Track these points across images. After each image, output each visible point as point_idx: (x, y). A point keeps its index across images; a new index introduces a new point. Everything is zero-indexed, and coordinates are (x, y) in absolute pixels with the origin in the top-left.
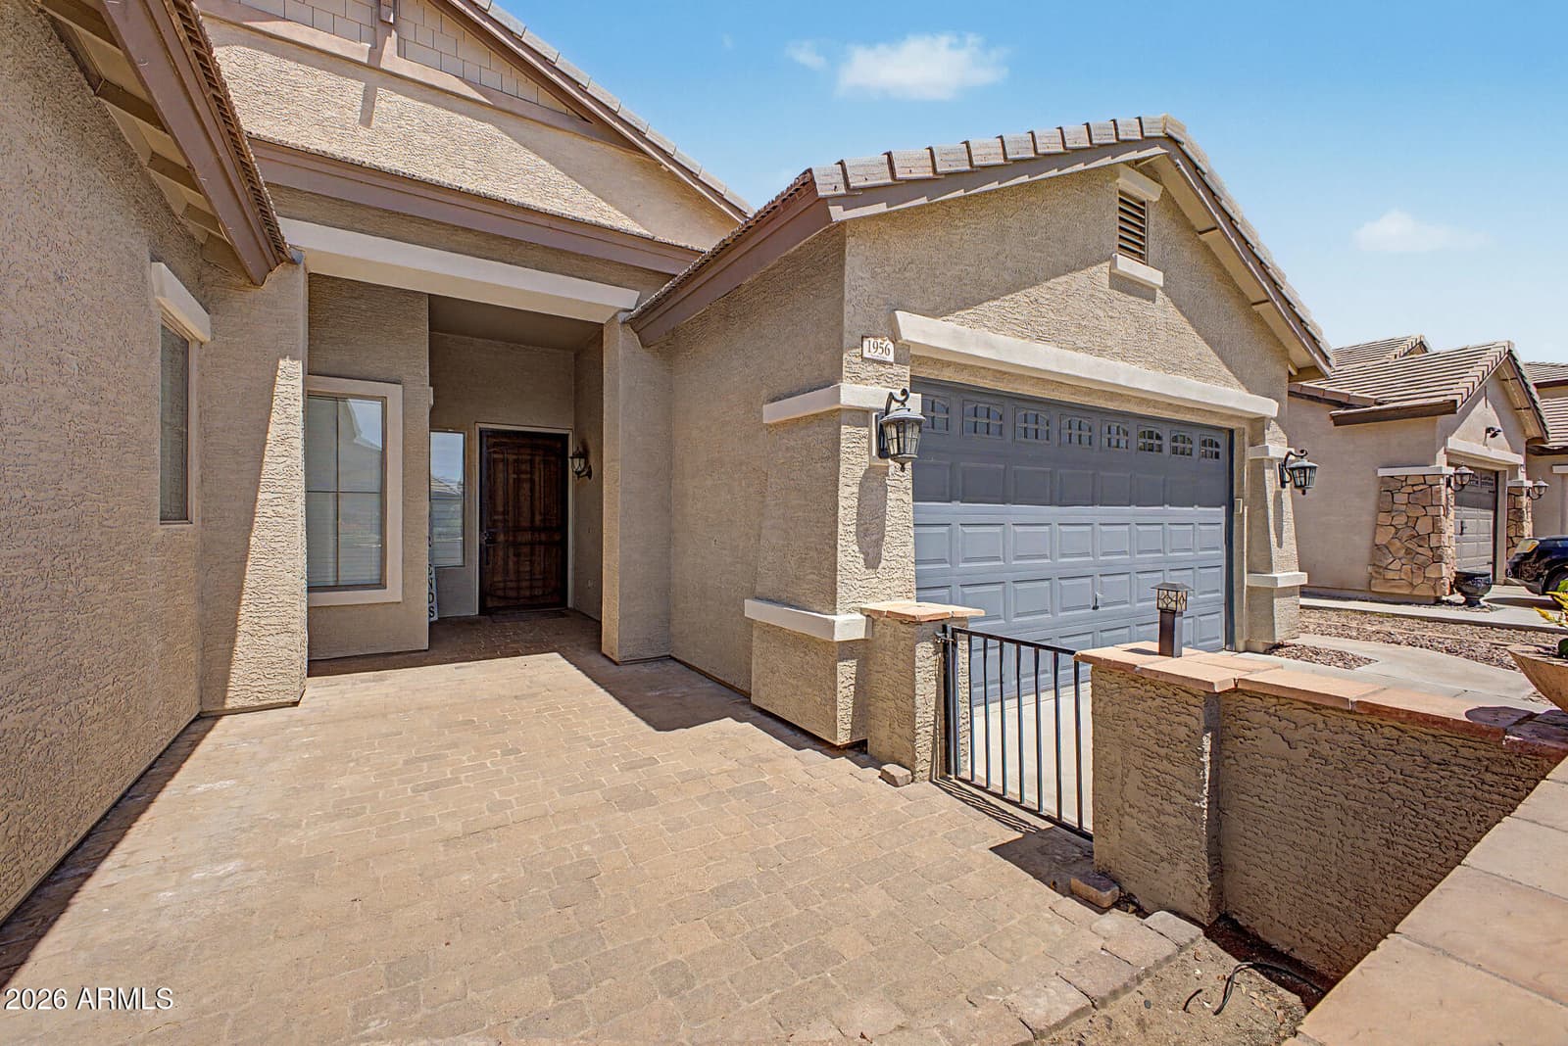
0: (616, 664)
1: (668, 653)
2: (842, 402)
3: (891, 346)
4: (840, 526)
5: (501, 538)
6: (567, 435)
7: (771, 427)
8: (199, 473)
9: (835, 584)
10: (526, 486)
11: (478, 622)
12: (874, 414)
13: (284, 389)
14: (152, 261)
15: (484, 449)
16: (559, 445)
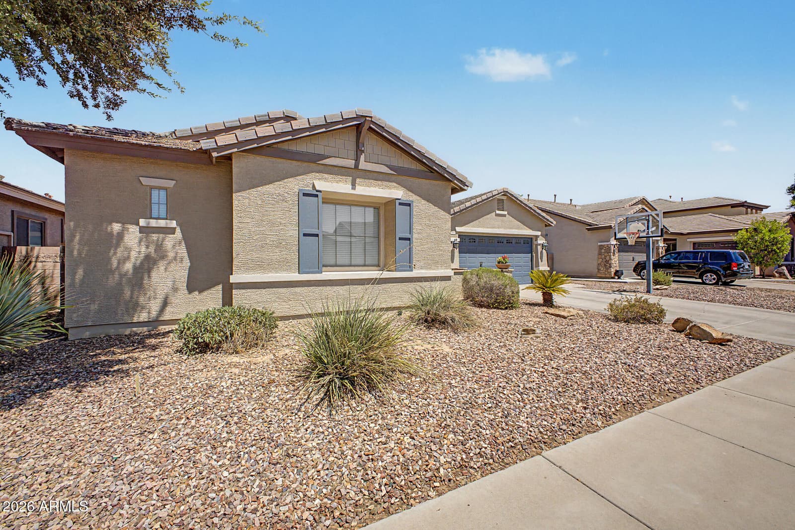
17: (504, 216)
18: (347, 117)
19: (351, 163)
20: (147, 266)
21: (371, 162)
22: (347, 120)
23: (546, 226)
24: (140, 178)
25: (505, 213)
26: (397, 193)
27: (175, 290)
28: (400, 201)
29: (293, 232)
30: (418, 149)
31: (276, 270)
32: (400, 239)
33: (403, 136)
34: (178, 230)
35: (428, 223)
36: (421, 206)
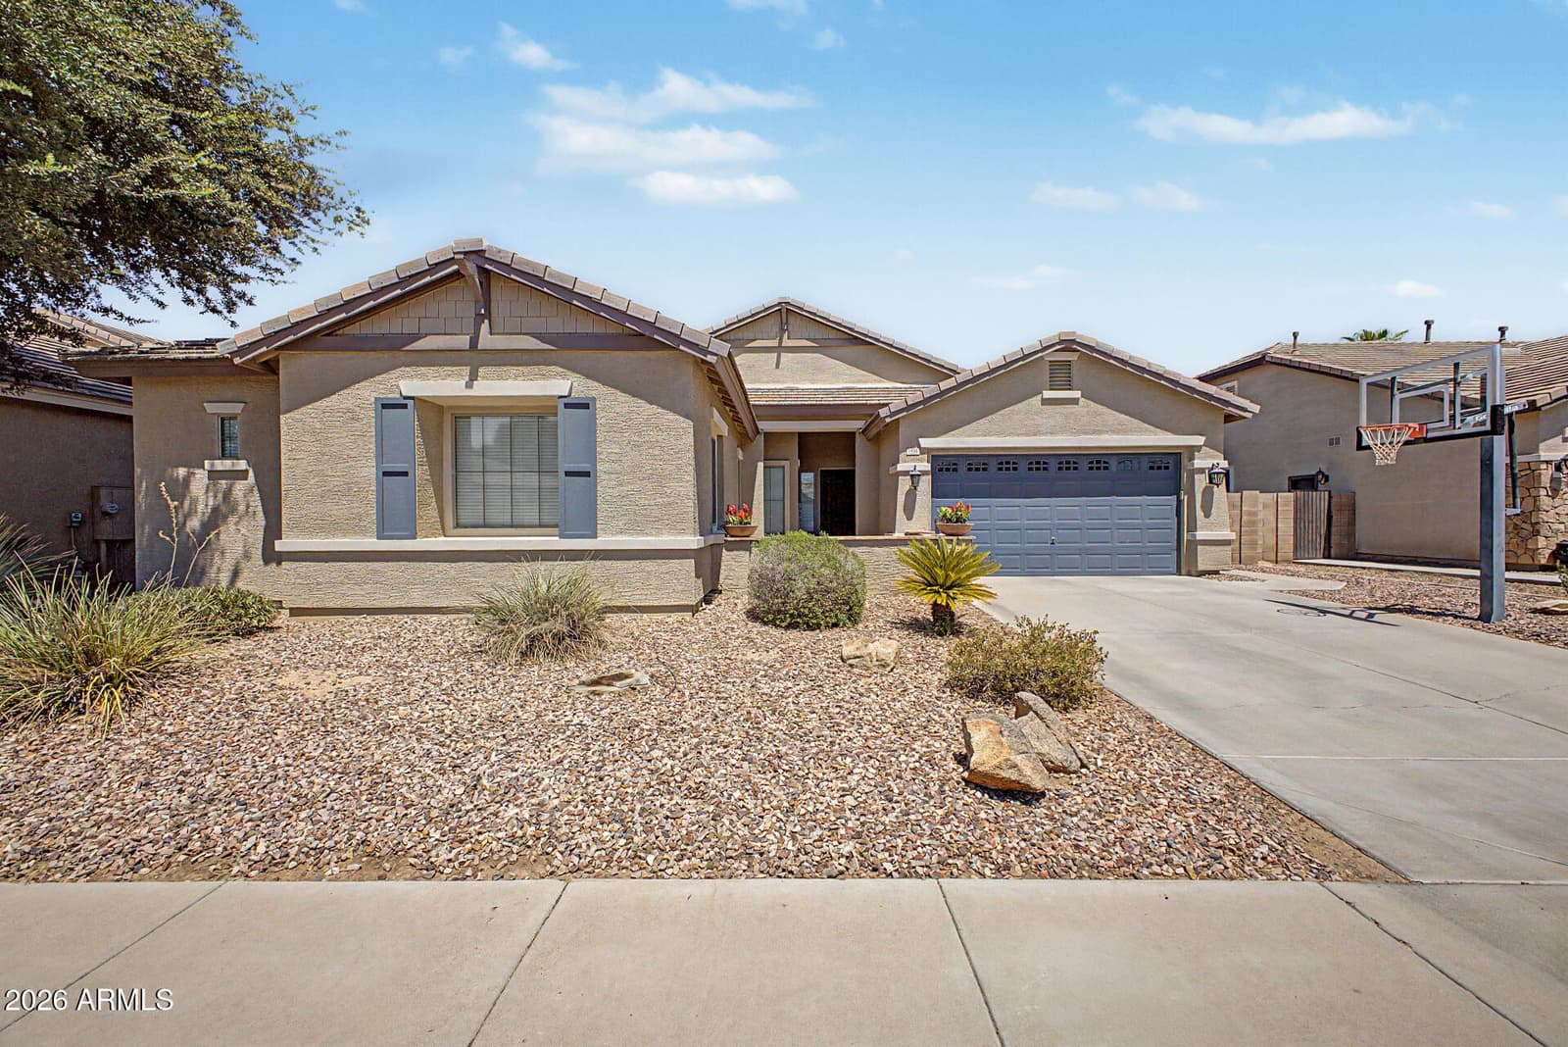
3: (918, 450)
17: (1075, 401)
18: (437, 261)
19: (463, 341)
20: (215, 519)
21: (507, 334)
22: (439, 267)
23: (1229, 418)
24: (205, 404)
25: (1077, 394)
26: (558, 384)
27: (247, 556)
28: (566, 401)
29: (369, 471)
30: (584, 293)
31: (345, 533)
32: (567, 474)
33: (550, 274)
34: (251, 474)
35: (636, 439)
36: (613, 405)
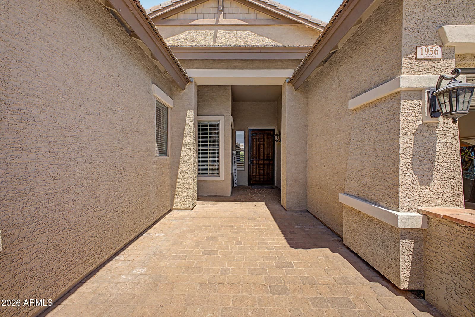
0: (286, 210)
1: (306, 209)
2: (402, 85)
3: (439, 49)
4: (401, 159)
5: (254, 162)
6: (274, 129)
7: (353, 111)
8: (171, 144)
9: (398, 193)
10: (262, 146)
11: (248, 188)
12: (427, 91)
13: (189, 119)
14: (152, 84)
15: (250, 135)
16: (272, 133)
